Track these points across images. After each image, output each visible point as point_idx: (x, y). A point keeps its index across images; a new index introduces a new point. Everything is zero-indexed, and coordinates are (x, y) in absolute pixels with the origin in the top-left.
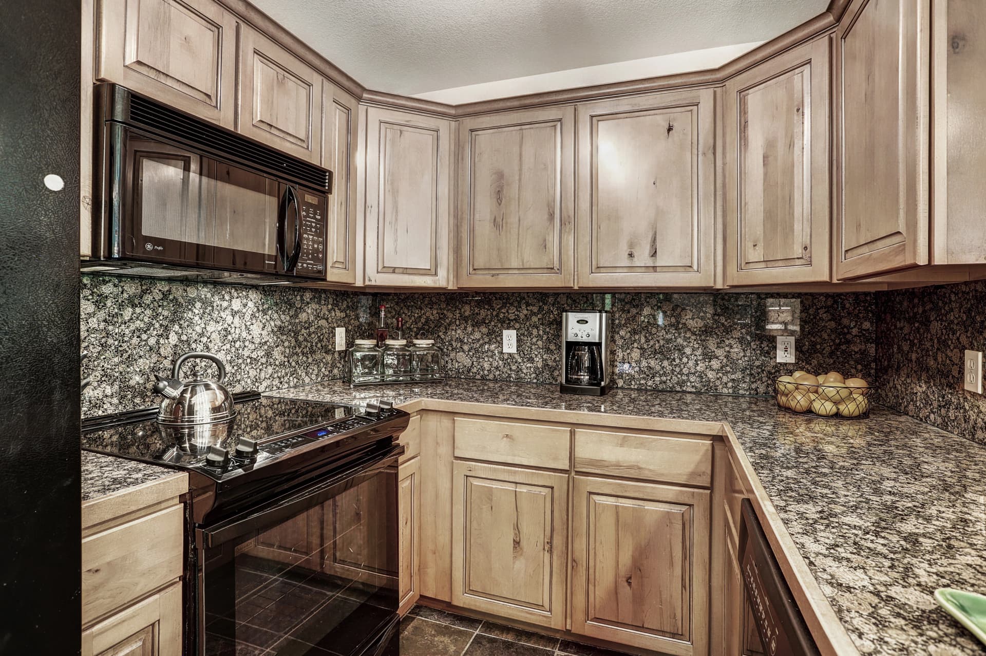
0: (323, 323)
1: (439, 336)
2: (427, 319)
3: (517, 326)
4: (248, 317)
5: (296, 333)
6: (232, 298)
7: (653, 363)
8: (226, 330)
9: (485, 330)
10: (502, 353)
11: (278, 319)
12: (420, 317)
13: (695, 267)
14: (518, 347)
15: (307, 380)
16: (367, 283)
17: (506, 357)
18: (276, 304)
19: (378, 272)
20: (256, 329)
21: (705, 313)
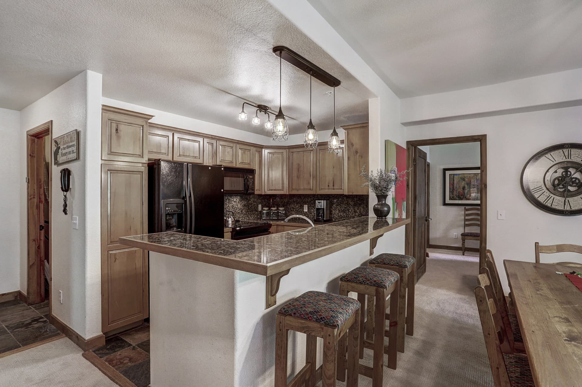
0: (255, 203)
1: (287, 207)
2: (284, 202)
3: (308, 204)
4: (237, 203)
5: (248, 206)
6: (234, 198)
7: (341, 214)
8: (233, 205)
9: (299, 205)
10: (304, 211)
11: (244, 202)
12: (282, 201)
13: (343, 189)
14: (308, 210)
15: (251, 218)
16: (265, 194)
17: (305, 212)
18: (244, 199)
19: (268, 191)
20: (239, 206)
21: (354, 200)
